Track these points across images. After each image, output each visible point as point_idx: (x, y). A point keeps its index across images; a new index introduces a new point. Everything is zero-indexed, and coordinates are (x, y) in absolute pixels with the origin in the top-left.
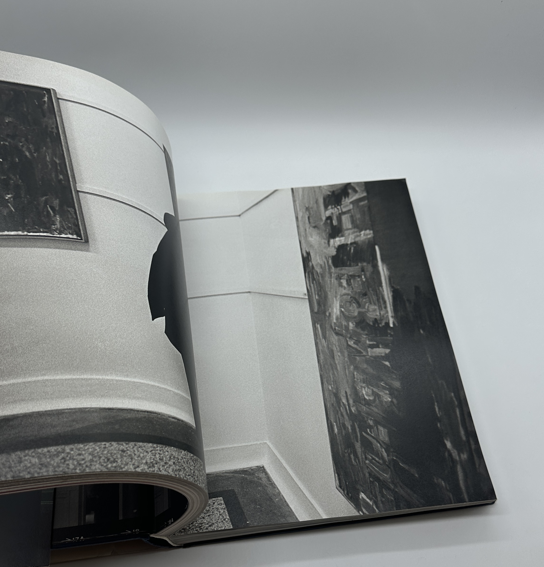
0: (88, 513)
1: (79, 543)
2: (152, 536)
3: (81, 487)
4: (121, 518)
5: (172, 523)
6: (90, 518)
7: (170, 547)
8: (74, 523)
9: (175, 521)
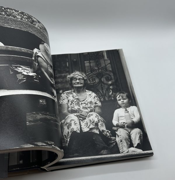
0: (20, 160)
1: (17, 170)
2: (41, 167)
3: (18, 152)
4: (31, 162)
5: (49, 163)
6: (21, 162)
7: (47, 171)
8: (16, 164)
9: (50, 163)
